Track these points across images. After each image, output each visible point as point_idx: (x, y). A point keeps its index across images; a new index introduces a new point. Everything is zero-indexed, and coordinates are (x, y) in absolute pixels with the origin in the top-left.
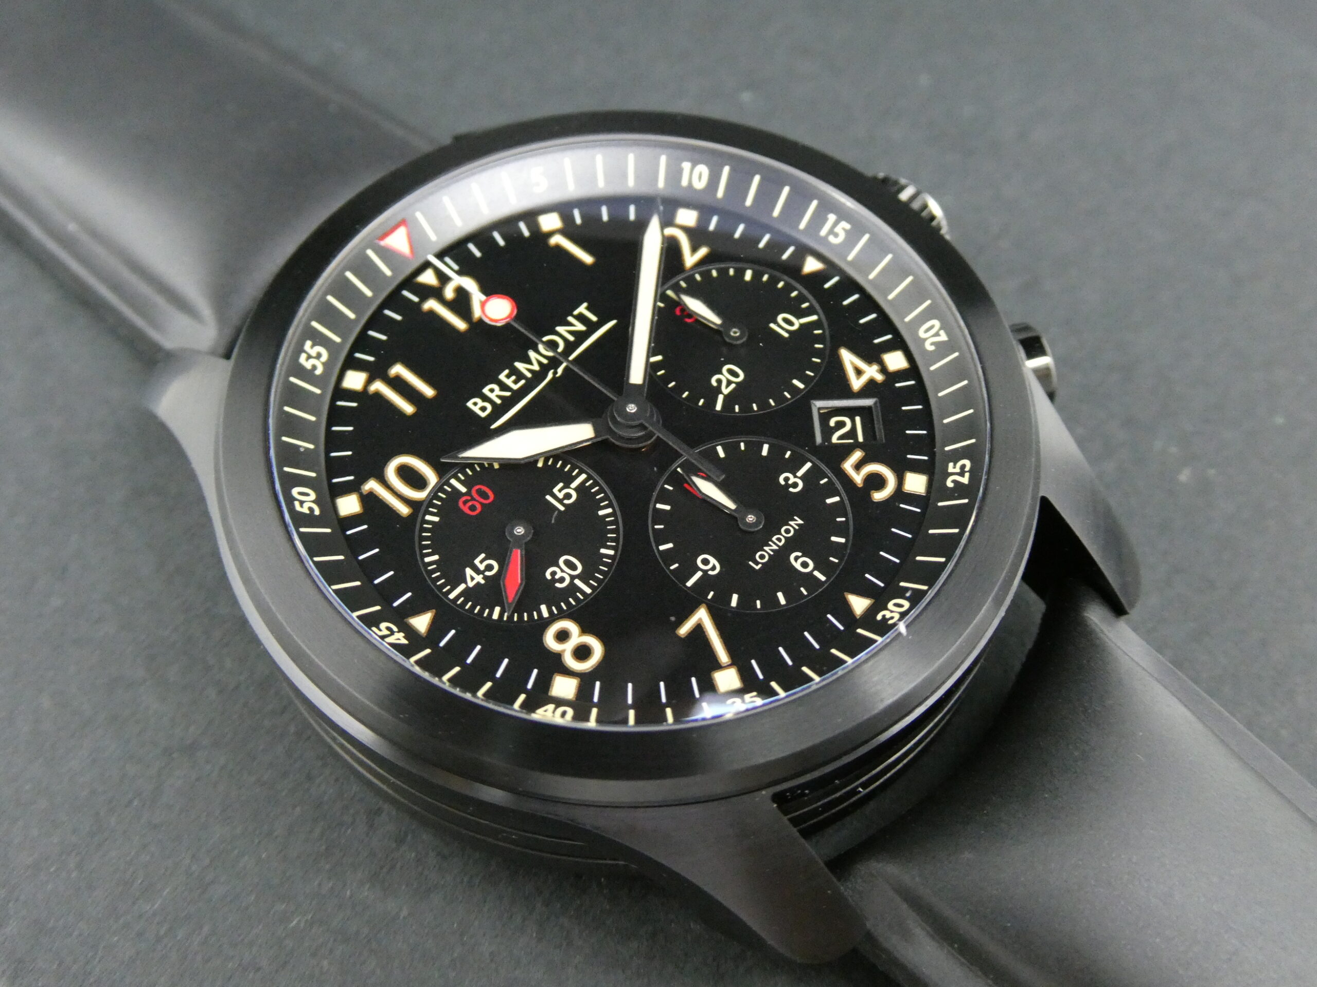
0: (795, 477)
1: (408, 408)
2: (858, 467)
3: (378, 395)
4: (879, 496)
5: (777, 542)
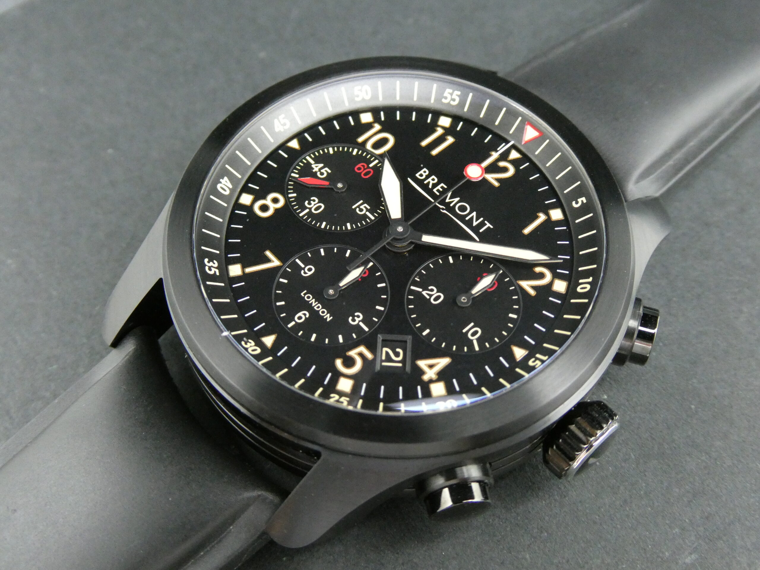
0: (359, 321)
4: (339, 363)
5: (317, 306)
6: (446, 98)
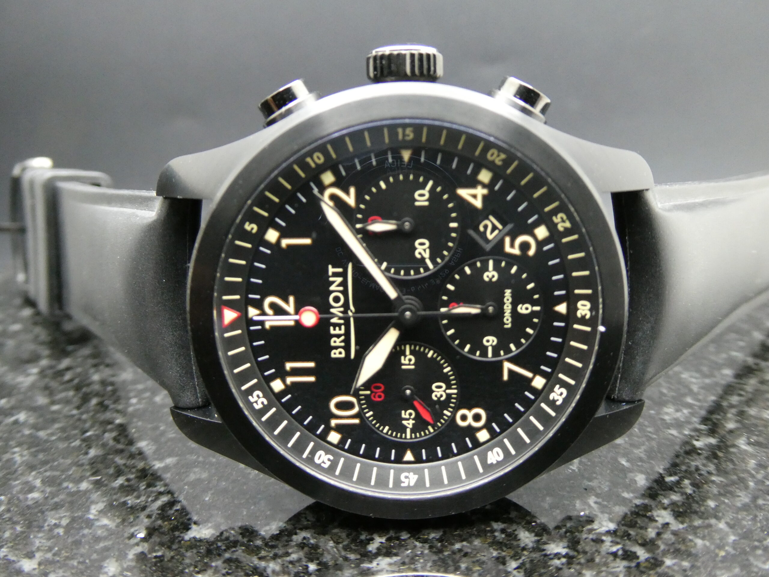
0: (490, 272)
1: (312, 379)
2: (512, 245)
3: (294, 384)
4: (532, 252)
5: (508, 308)
6: (263, 403)
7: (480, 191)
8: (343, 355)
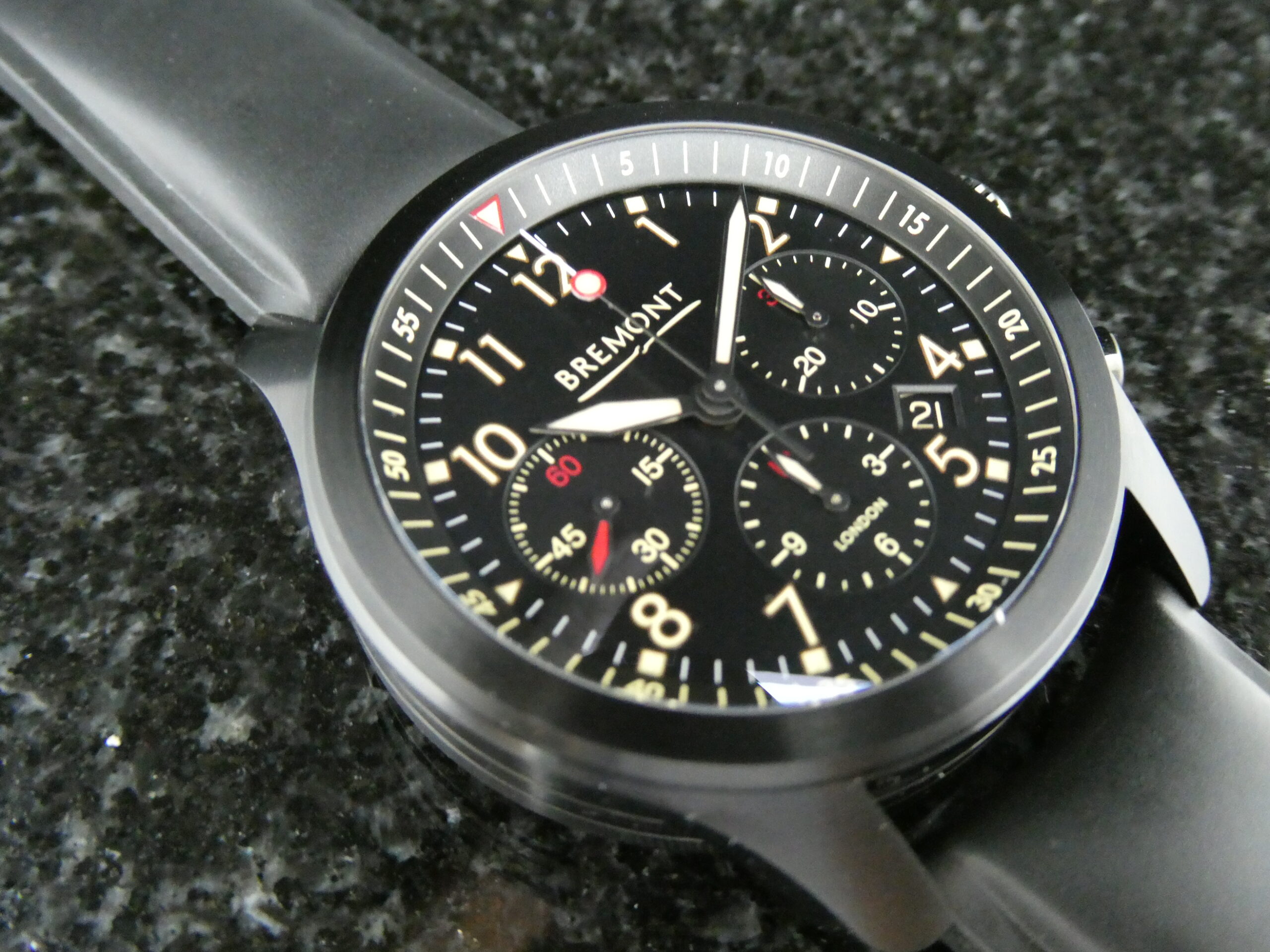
0: (878, 459)
1: (497, 379)
2: (941, 451)
3: (468, 365)
4: (962, 481)
5: (862, 523)
6: (406, 334)
7: (951, 359)
8: (571, 388)
